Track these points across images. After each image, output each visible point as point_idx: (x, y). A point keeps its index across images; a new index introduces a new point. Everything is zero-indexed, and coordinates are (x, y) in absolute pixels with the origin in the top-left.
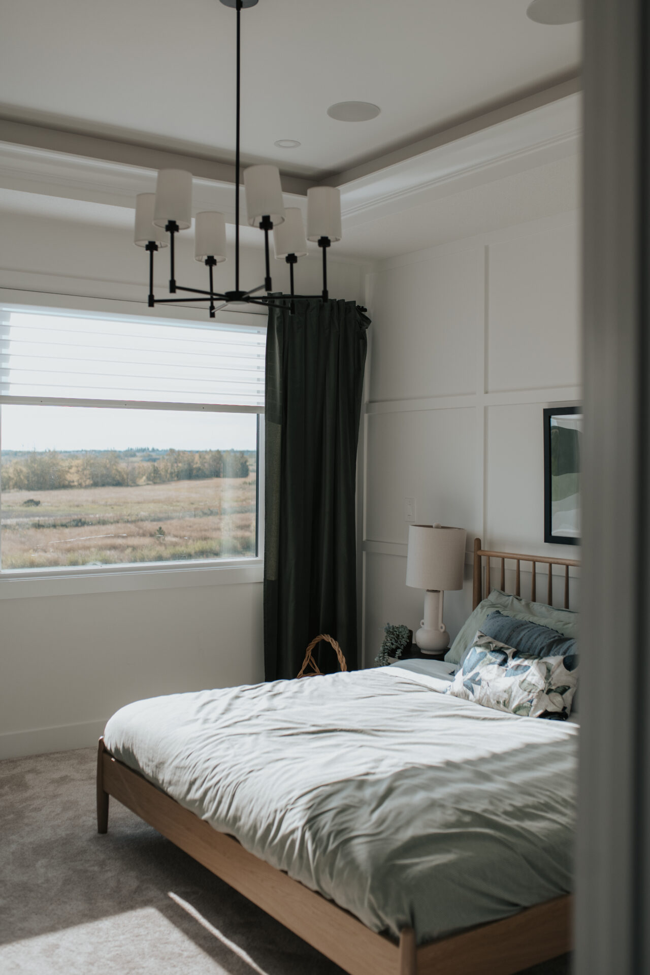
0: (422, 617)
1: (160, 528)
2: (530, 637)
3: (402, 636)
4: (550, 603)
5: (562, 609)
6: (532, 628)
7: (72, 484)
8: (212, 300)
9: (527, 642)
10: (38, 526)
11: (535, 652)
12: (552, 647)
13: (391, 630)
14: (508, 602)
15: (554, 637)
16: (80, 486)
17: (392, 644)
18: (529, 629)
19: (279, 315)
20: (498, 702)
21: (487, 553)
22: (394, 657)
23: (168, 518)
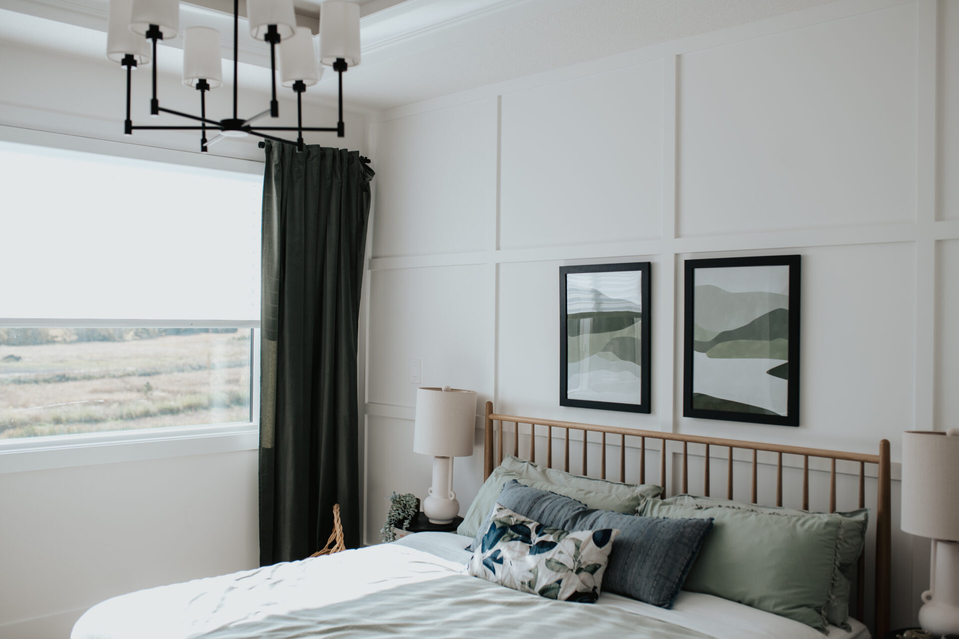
0: (430, 484)
1: (148, 383)
2: (553, 509)
3: (409, 505)
4: (567, 470)
5: (579, 476)
6: (554, 499)
7: (56, 339)
8: (203, 128)
9: (550, 515)
10: (19, 382)
11: (558, 525)
12: (577, 520)
13: (398, 499)
14: (522, 469)
15: (579, 509)
16: (65, 342)
17: (399, 514)
18: (550, 501)
19: (277, 162)
20: (523, 583)
21: (499, 417)
22: (401, 528)
23: (157, 373)
